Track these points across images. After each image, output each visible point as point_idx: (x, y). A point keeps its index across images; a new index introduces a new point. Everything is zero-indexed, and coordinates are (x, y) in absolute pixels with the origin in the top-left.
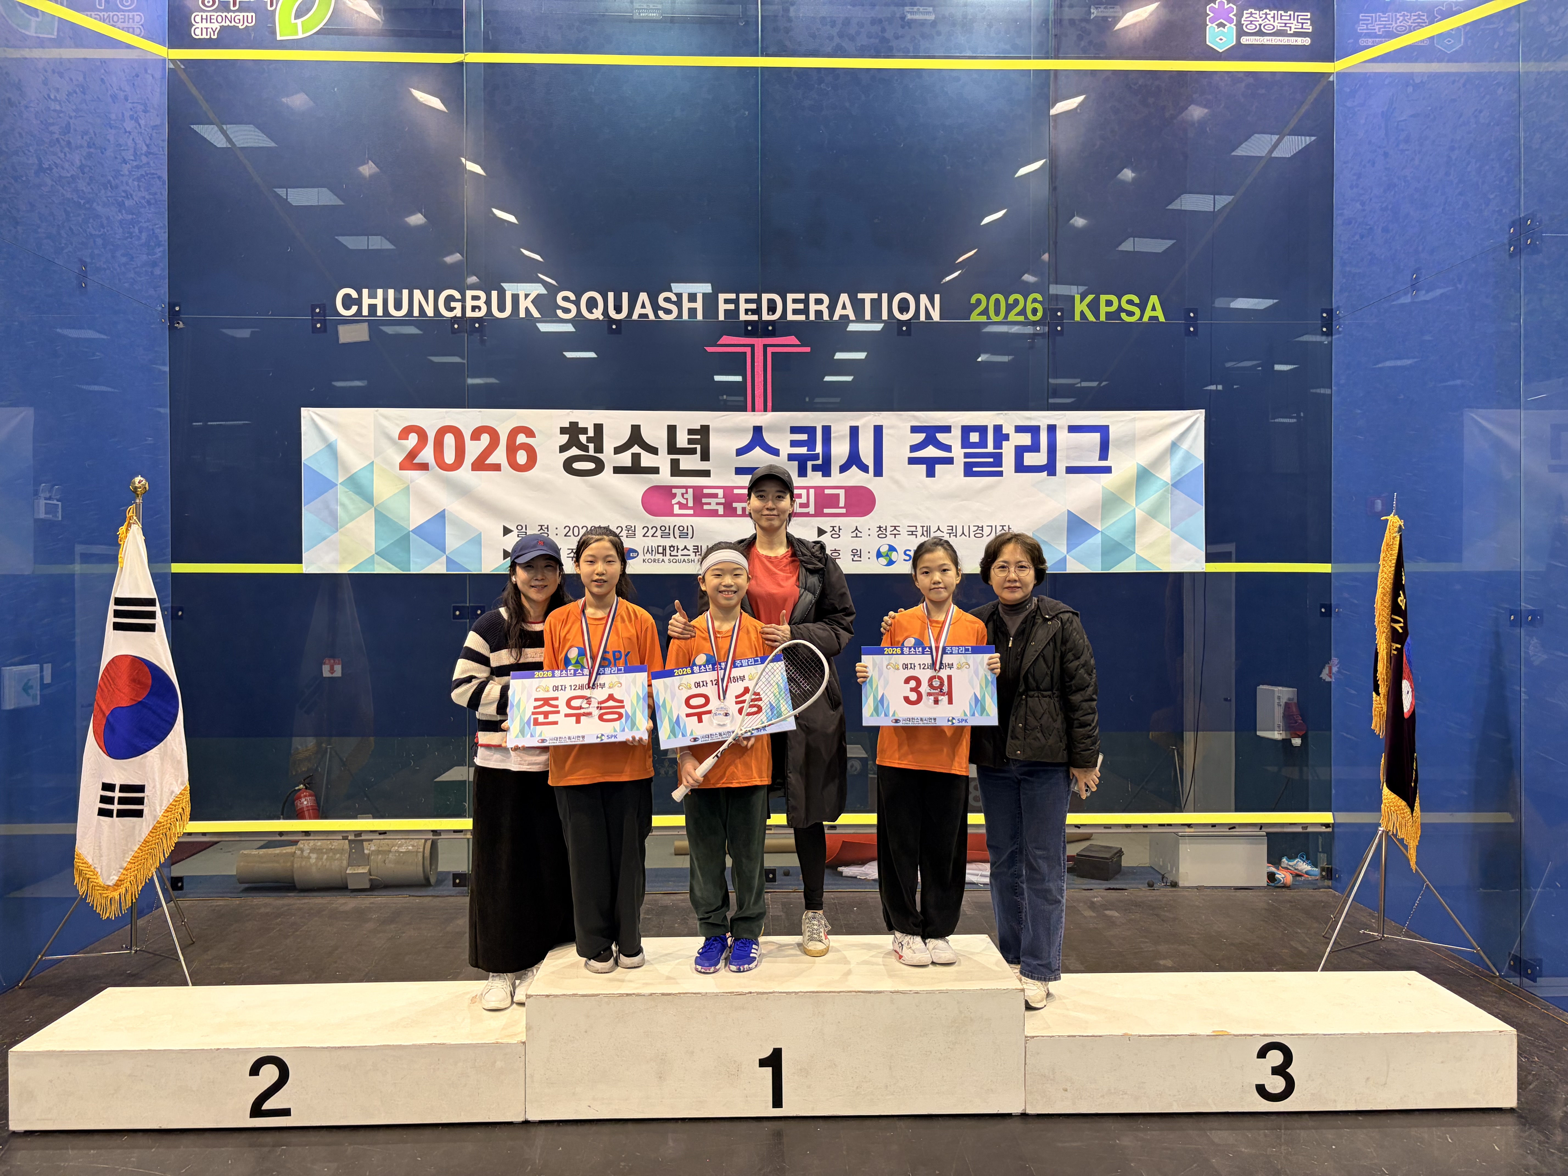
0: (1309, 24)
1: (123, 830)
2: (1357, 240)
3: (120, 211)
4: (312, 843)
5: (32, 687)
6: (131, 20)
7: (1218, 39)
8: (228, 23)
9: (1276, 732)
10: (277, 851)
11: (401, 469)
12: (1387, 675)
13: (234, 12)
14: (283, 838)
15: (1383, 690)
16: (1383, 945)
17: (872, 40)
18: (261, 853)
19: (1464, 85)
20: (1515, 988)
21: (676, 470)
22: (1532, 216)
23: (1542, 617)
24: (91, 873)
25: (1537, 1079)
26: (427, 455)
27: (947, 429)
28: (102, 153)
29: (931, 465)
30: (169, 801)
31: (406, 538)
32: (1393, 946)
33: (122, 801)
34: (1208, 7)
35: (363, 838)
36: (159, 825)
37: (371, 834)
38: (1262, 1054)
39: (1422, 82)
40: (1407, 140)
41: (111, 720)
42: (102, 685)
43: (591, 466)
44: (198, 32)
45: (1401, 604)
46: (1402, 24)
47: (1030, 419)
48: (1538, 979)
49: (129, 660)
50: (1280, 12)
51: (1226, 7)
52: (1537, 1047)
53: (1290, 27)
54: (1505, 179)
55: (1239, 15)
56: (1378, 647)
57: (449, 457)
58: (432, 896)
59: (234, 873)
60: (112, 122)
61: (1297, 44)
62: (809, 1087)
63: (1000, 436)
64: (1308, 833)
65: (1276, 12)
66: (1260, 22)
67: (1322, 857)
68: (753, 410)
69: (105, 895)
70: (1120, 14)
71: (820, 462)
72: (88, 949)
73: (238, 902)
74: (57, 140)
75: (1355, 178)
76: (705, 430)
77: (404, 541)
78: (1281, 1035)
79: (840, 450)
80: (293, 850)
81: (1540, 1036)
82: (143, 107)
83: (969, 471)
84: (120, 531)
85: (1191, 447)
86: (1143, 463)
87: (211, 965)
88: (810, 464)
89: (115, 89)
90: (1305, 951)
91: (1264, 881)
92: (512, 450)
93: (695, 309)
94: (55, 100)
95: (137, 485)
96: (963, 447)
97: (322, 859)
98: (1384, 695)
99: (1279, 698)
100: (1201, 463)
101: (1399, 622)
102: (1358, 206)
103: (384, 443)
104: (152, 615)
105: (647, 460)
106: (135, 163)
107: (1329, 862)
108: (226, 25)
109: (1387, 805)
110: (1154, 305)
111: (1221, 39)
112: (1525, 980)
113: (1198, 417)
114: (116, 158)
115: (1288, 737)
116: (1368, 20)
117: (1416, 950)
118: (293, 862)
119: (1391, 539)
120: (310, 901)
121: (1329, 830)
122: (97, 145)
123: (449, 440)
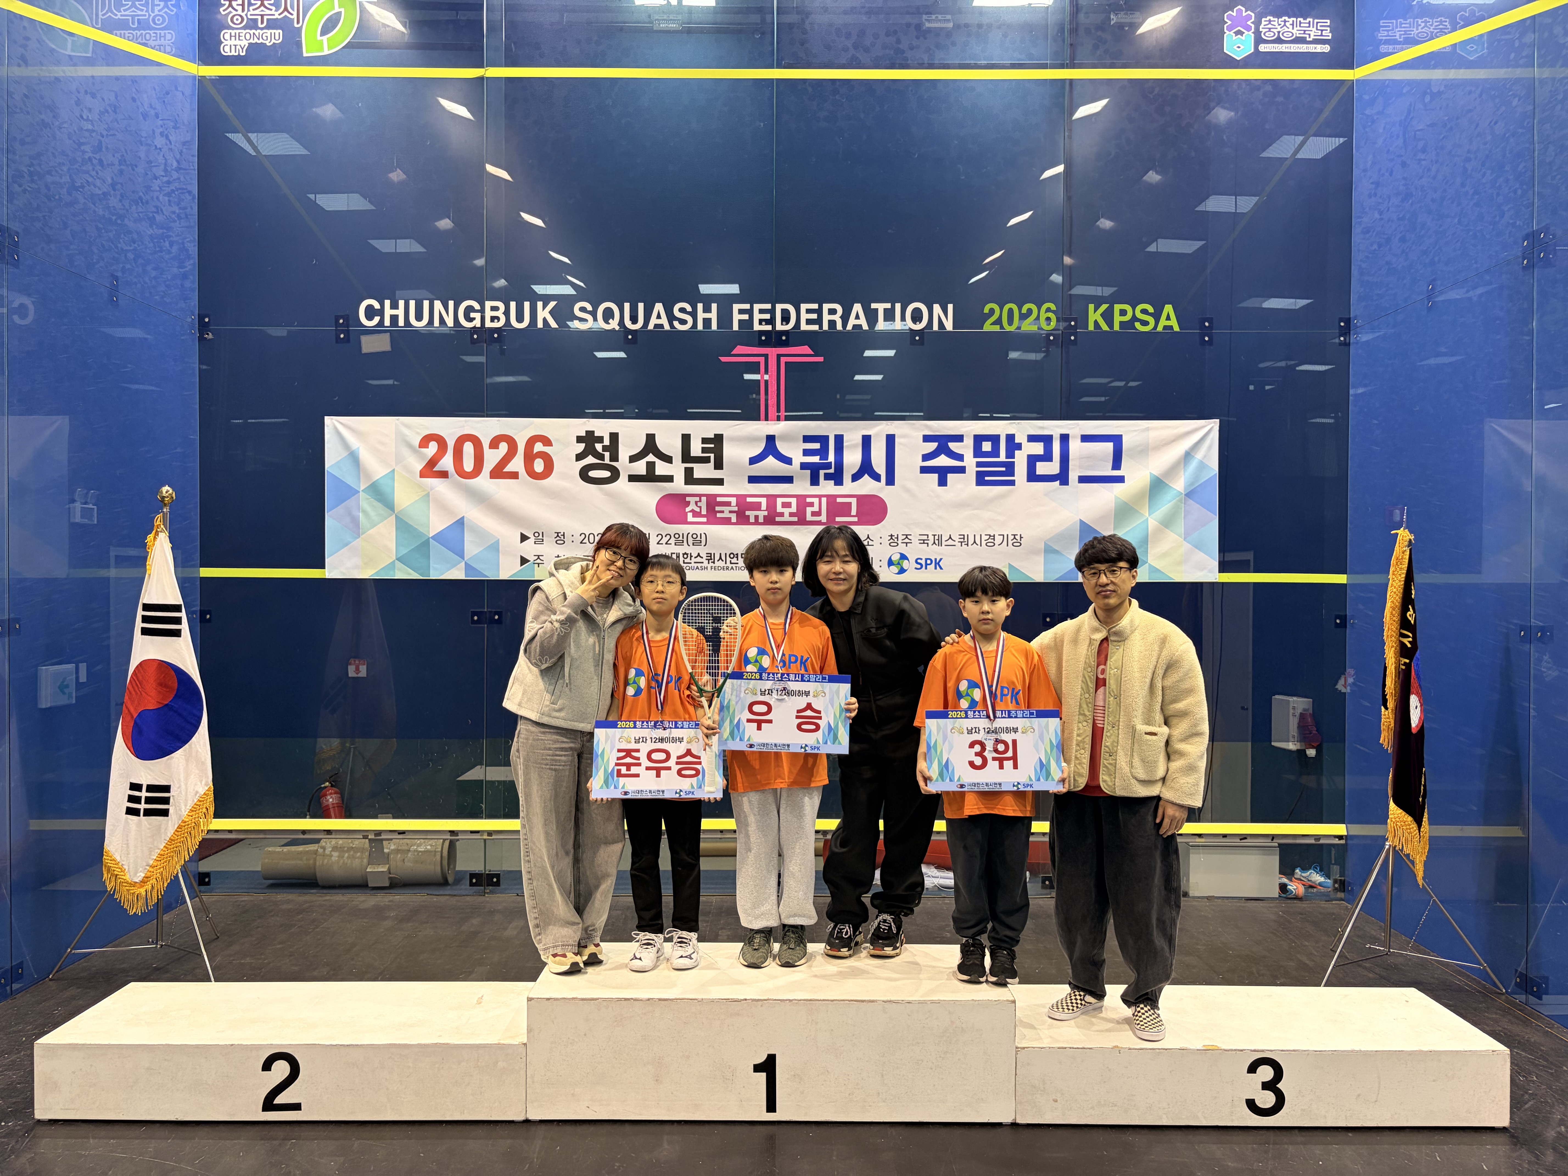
0: (1329, 31)
1: (149, 829)
2: (1375, 249)
3: (151, 226)
4: (334, 841)
5: (67, 686)
6: (162, 39)
7: (1235, 47)
8: (256, 40)
9: (1290, 743)
10: (301, 848)
11: (421, 476)
12: (1395, 690)
13: (262, 29)
14: (306, 836)
15: (1391, 704)
16: (1391, 960)
17: (887, 51)
18: (285, 850)
19: (1480, 95)
20: (1520, 1005)
21: (689, 478)
22: (1546, 230)
23: (1552, 633)
24: (119, 870)
25: (1534, 1099)
26: (447, 462)
27: (959, 438)
28: (133, 170)
29: (943, 474)
30: (193, 801)
31: (426, 544)
32: (1401, 960)
33: (149, 800)
34: (1226, 15)
35: (383, 837)
36: (184, 824)
37: (390, 833)
38: (1253, 1068)
39: (1439, 92)
40: (1424, 150)
41: (138, 721)
42: (130, 688)
43: (606, 474)
44: (227, 49)
45: (1410, 619)
46: (1423, 30)
47: (1042, 428)
48: (1544, 997)
49: (156, 665)
50: (1299, 19)
51: (1244, 14)
52: (1536, 1065)
53: (1309, 35)
54: (1519, 192)
55: (1258, 23)
56: (1387, 662)
57: (468, 465)
58: (449, 895)
59: (259, 869)
60: (143, 139)
61: (1316, 51)
62: (802, 1093)
63: (1013, 445)
64: (1322, 845)
65: (1295, 19)
66: (1279, 29)
67: (1336, 869)
68: (767, 419)
69: (132, 891)
70: (1141, 20)
71: (832, 471)
72: (117, 942)
73: (262, 898)
74: (90, 159)
75: (1374, 186)
76: (718, 439)
77: (424, 546)
78: (1271, 1051)
79: (852, 459)
80: (316, 848)
81: (1541, 1055)
82: (172, 124)
83: (981, 480)
84: (148, 539)
85: (1205, 456)
86: (1156, 473)
87: (234, 960)
88: (822, 473)
89: (146, 108)
90: (1311, 964)
91: (1275, 892)
92: (530, 458)
93: (710, 319)
94: (88, 120)
95: (164, 494)
96: (975, 456)
97: (343, 857)
98: (1392, 710)
99: (1294, 708)
100: (1215, 473)
101: (1408, 637)
102: (1377, 216)
103: (406, 452)
104: (178, 621)
105: (661, 468)
106: (165, 179)
107: (1342, 874)
108: (254, 42)
109: (1394, 820)
110: (1168, 315)
111: (1239, 47)
112: (1530, 997)
113: (1212, 426)
114: (147, 174)
115: (1303, 748)
116: (1389, 26)
117: (1423, 965)
118: (315, 859)
119: (1401, 553)
120: (332, 898)
121: (1342, 842)
122: (128, 162)
123: (468, 448)
